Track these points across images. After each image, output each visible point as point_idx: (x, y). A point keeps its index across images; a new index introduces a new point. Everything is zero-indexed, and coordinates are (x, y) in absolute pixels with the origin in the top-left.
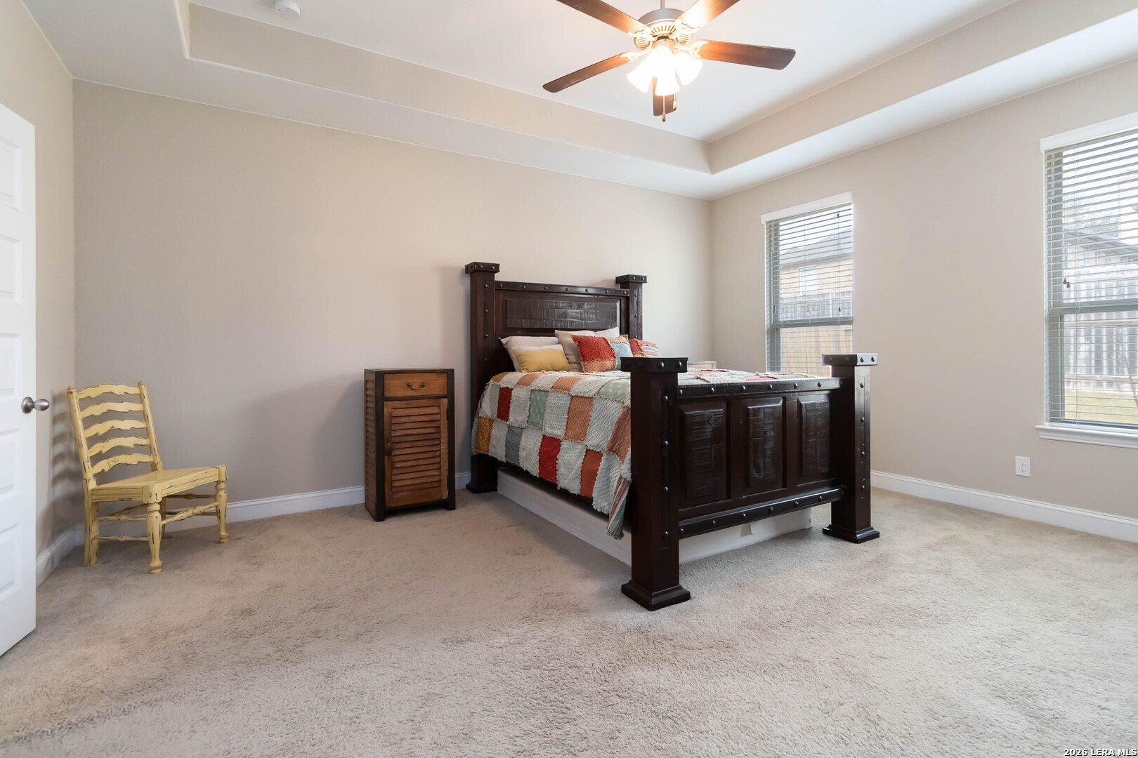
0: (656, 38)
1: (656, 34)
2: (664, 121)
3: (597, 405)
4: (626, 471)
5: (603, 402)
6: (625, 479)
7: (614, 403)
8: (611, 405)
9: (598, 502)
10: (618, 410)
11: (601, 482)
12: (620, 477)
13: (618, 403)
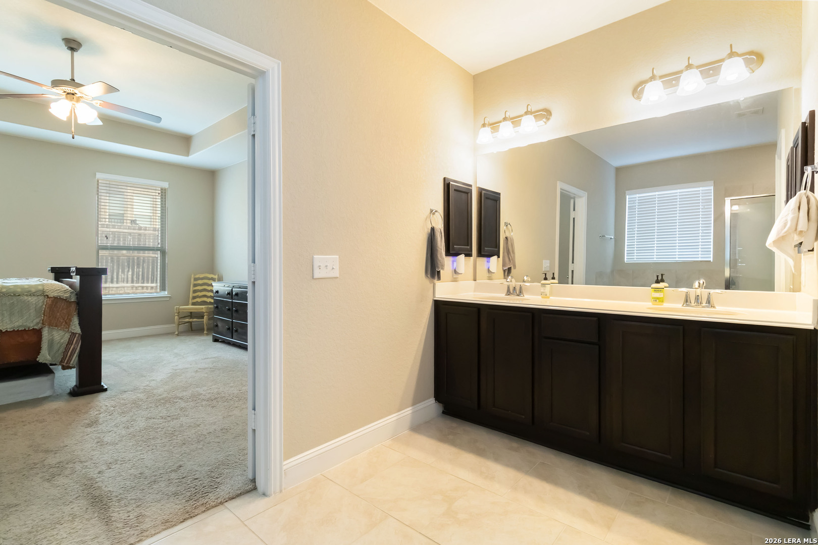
0: (66, 93)
1: (66, 91)
2: (73, 138)
4: (77, 329)
5: (15, 299)
6: (79, 334)
7: (33, 297)
8: (30, 299)
9: (44, 357)
10: (40, 300)
11: (47, 344)
12: (73, 334)
13: (39, 297)
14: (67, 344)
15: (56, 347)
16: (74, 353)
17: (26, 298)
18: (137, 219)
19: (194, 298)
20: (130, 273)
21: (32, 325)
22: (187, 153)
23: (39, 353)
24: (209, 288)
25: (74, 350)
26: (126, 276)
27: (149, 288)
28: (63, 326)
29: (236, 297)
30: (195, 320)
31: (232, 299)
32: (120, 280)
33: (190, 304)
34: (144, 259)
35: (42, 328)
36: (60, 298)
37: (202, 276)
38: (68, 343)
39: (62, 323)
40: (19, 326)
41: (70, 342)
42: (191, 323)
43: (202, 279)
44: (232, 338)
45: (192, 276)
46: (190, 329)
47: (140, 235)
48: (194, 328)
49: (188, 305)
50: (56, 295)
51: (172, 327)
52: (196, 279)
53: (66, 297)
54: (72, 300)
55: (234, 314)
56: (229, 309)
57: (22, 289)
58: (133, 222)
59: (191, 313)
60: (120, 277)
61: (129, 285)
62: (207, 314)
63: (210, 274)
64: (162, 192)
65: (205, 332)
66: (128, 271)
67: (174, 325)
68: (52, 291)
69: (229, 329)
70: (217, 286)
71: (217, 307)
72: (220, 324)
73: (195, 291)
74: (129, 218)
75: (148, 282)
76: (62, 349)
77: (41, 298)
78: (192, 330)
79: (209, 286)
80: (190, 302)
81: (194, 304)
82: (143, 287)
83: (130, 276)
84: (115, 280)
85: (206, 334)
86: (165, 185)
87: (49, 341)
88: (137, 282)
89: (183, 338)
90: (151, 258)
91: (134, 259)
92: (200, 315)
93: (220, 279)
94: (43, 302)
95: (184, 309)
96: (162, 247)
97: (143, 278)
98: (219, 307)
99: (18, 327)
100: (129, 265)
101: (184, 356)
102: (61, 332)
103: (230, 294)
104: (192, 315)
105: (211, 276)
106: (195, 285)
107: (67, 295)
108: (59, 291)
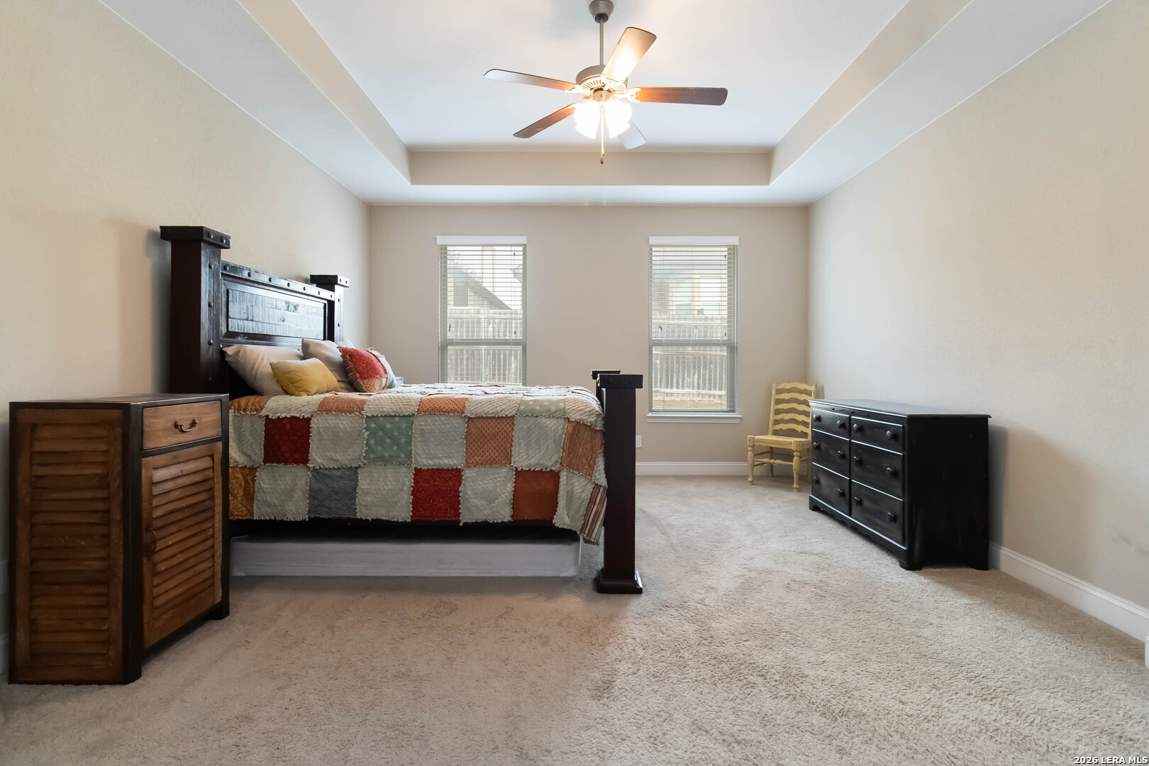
0: (593, 90)
1: (593, 87)
2: (602, 163)
3: (520, 424)
4: (602, 480)
5: (533, 420)
6: (604, 488)
7: (552, 420)
8: (548, 422)
9: (562, 519)
10: (560, 425)
11: (564, 498)
12: (597, 486)
13: (559, 419)
14: (590, 502)
15: (576, 505)
16: (597, 520)
17: (544, 420)
18: (705, 308)
19: (776, 422)
20: (696, 376)
21: (549, 464)
22: (766, 178)
23: (554, 511)
24: (801, 407)
25: (597, 513)
26: (691, 381)
27: (717, 397)
28: (585, 471)
29: (858, 435)
30: (778, 461)
31: (850, 436)
32: (685, 384)
33: (770, 433)
34: (710, 358)
35: (560, 471)
36: (584, 424)
37: (788, 386)
38: (590, 499)
39: (585, 466)
40: (536, 465)
41: (592, 501)
42: (771, 465)
43: (789, 391)
44: (850, 515)
45: (774, 386)
46: (770, 475)
47: (706, 327)
48: (776, 472)
49: (766, 434)
50: (578, 417)
51: (742, 467)
52: (779, 392)
53: (591, 422)
54: (598, 428)
55: (855, 468)
56: (843, 456)
57: (541, 406)
58: (700, 311)
59: (771, 448)
60: (686, 381)
61: (695, 391)
62: (798, 454)
63: (802, 383)
64: (729, 254)
65: (795, 485)
66: (694, 375)
67: (746, 464)
68: (574, 411)
69: (842, 494)
70: (816, 407)
71: (818, 448)
72: (823, 480)
73: (777, 412)
74: (696, 308)
75: (715, 389)
76: (583, 511)
77: (562, 421)
78: (773, 476)
79: (799, 404)
80: (771, 429)
81: (776, 433)
82: (710, 396)
83: (696, 380)
84: (681, 384)
85: (797, 489)
86: (734, 240)
87: (567, 492)
88: (704, 389)
89: (759, 489)
90: (718, 357)
91: (699, 358)
92: (787, 455)
93: (819, 395)
94: (563, 428)
95: (761, 441)
96: (729, 340)
97: (710, 384)
98: (823, 448)
99: (534, 466)
100: (694, 367)
101: (764, 535)
102: (583, 480)
103: (846, 426)
104: (773, 452)
105: (803, 387)
106: (778, 402)
107: (592, 419)
108: (582, 412)
